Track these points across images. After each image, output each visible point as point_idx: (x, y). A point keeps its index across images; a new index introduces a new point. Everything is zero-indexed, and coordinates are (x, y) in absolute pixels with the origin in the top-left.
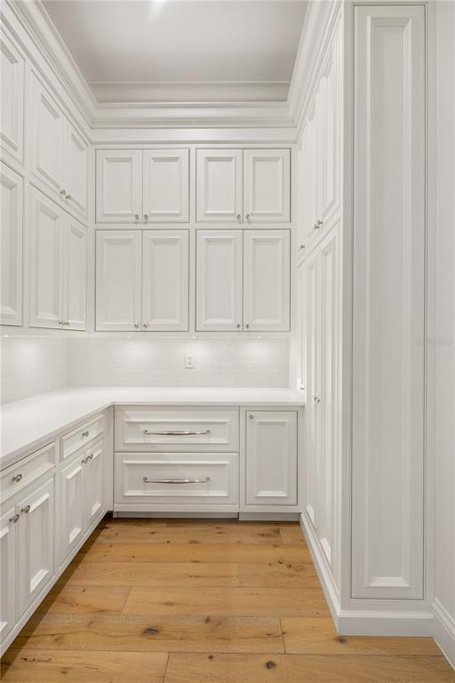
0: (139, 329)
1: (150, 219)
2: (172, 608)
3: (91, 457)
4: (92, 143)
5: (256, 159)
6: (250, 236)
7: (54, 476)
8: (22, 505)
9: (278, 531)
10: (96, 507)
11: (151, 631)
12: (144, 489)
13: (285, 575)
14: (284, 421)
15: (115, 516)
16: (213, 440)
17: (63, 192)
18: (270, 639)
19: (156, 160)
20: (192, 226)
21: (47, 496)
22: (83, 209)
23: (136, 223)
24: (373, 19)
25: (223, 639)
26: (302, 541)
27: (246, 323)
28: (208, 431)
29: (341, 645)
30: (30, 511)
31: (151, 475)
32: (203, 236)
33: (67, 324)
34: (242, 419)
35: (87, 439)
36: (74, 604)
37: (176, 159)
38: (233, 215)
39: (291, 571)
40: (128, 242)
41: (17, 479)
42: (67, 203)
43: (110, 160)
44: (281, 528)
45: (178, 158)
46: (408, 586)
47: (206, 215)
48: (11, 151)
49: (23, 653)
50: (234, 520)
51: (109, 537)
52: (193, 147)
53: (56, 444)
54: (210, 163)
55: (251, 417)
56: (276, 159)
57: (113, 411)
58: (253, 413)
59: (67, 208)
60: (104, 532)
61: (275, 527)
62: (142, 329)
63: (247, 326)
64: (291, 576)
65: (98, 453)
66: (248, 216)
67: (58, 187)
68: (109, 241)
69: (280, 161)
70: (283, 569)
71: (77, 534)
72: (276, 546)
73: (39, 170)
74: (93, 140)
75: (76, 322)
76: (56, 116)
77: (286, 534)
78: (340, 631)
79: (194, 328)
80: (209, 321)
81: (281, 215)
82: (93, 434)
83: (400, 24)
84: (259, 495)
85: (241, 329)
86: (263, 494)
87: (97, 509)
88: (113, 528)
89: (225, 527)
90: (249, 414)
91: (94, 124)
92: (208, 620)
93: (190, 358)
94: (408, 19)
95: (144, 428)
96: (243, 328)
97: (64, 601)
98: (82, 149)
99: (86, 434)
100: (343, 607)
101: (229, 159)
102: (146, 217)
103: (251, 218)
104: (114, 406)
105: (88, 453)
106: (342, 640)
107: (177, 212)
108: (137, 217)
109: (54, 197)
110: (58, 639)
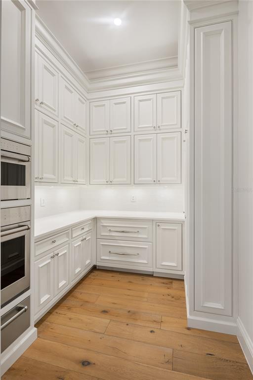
0: (108, 183)
1: (113, 132)
2: (115, 305)
3: (85, 239)
4: (88, 100)
5: (163, 98)
6: (160, 136)
7: (69, 244)
8: (56, 252)
9: (172, 283)
10: (88, 262)
11: (105, 312)
12: (110, 256)
13: (169, 300)
14: (175, 228)
15: (97, 268)
16: (140, 236)
17: (75, 125)
18: (155, 323)
19: (116, 104)
20: (132, 134)
21: (66, 251)
22: (84, 130)
23: (107, 134)
24: (204, 33)
25: (134, 319)
26: (183, 288)
27: (158, 180)
28: (138, 232)
29: (188, 330)
30: (59, 255)
31: (112, 250)
32: (138, 138)
33: (77, 181)
34: (154, 226)
35: (84, 231)
36: (76, 298)
37: (124, 103)
38: (152, 127)
39: (173, 299)
40: (103, 143)
41: (54, 242)
42: (77, 129)
43: (96, 106)
44: (174, 281)
45: (125, 102)
46: (223, 308)
47: (139, 128)
48: (53, 112)
49: (56, 311)
50: (151, 275)
51: (94, 276)
52: (132, 96)
53: (70, 231)
54: (141, 103)
55: (159, 226)
56: (174, 97)
57: (96, 219)
58: (159, 224)
59: (77, 131)
60: (92, 274)
61: (171, 281)
62: (110, 183)
63: (159, 181)
64: (172, 301)
65: (89, 238)
66: (159, 127)
67: (73, 123)
68: (96, 144)
69: (176, 97)
70: (170, 298)
71: (79, 271)
72: (168, 288)
73: (65, 117)
74: (89, 98)
75: (80, 180)
76: (72, 92)
77: (175, 284)
78: (189, 326)
79: (134, 183)
80: (140, 179)
81: (177, 124)
82: (86, 229)
83: (219, 33)
84: (162, 264)
85: (156, 183)
86: (164, 263)
87: (89, 263)
88: (96, 273)
89: (146, 278)
90: (157, 224)
91: (89, 91)
92: (129, 312)
93: (133, 197)
94: (222, 30)
95: (109, 228)
96: (156, 182)
97: (73, 296)
98: (83, 103)
99: (83, 229)
100: (190, 314)
101: (150, 100)
102: (111, 131)
103: (161, 128)
104: (96, 218)
105: (84, 237)
106: (189, 329)
107: (125, 127)
108: (107, 131)
109: (71, 128)
110: (69, 308)
